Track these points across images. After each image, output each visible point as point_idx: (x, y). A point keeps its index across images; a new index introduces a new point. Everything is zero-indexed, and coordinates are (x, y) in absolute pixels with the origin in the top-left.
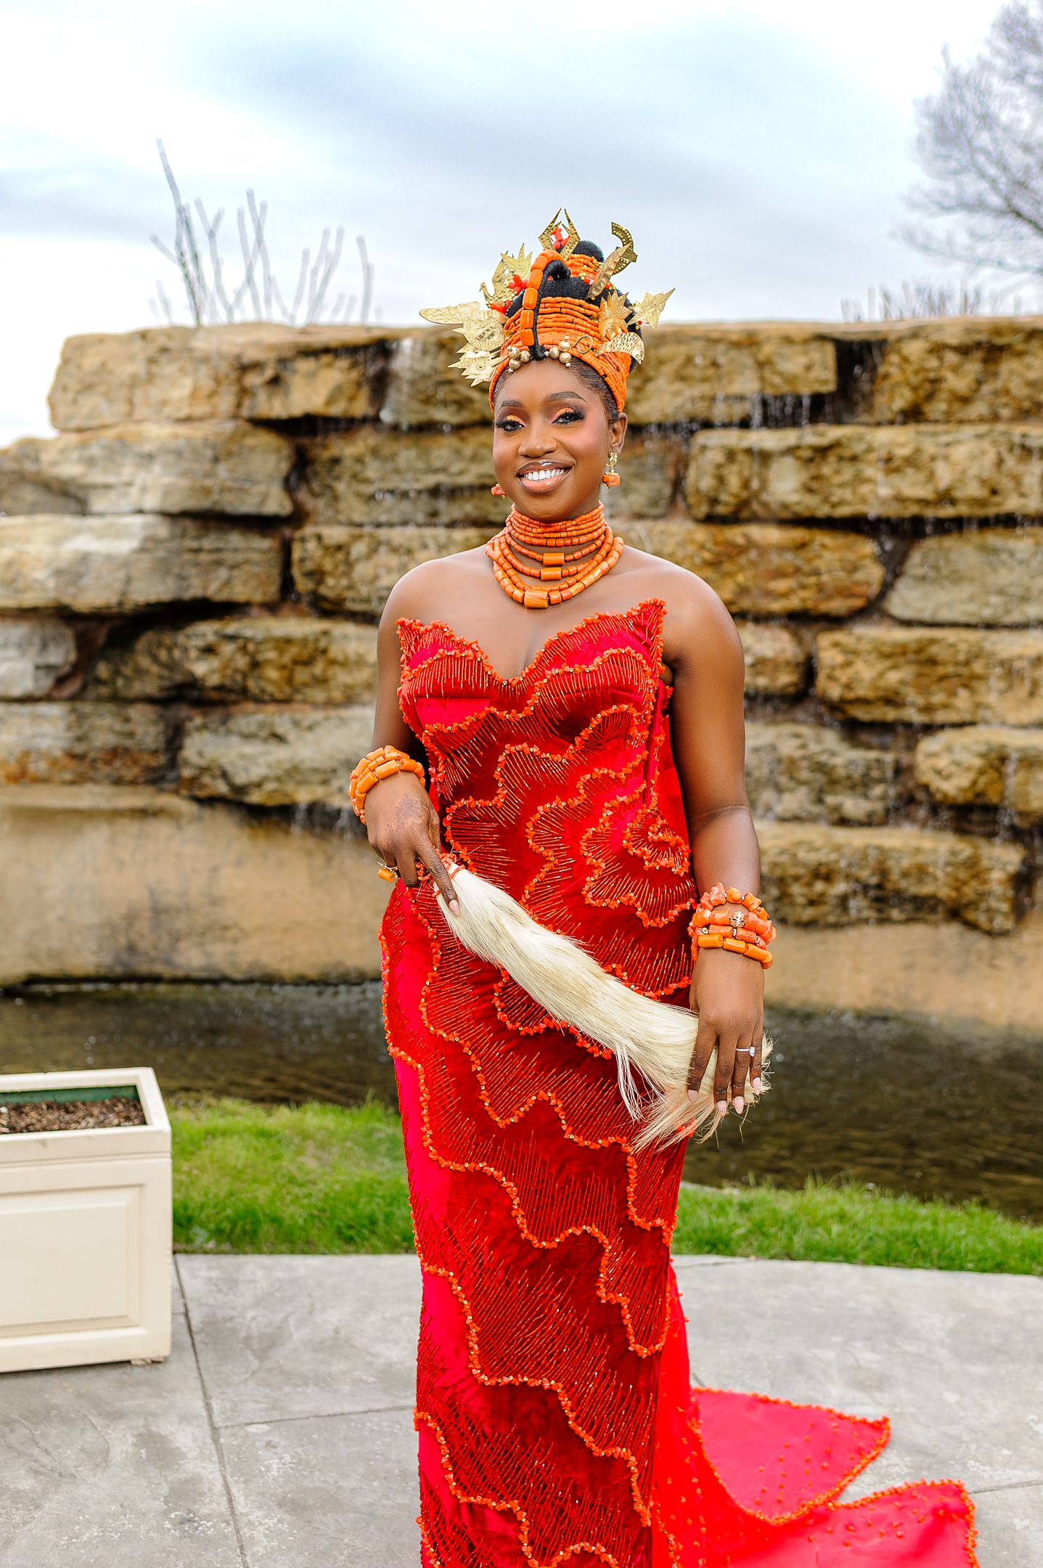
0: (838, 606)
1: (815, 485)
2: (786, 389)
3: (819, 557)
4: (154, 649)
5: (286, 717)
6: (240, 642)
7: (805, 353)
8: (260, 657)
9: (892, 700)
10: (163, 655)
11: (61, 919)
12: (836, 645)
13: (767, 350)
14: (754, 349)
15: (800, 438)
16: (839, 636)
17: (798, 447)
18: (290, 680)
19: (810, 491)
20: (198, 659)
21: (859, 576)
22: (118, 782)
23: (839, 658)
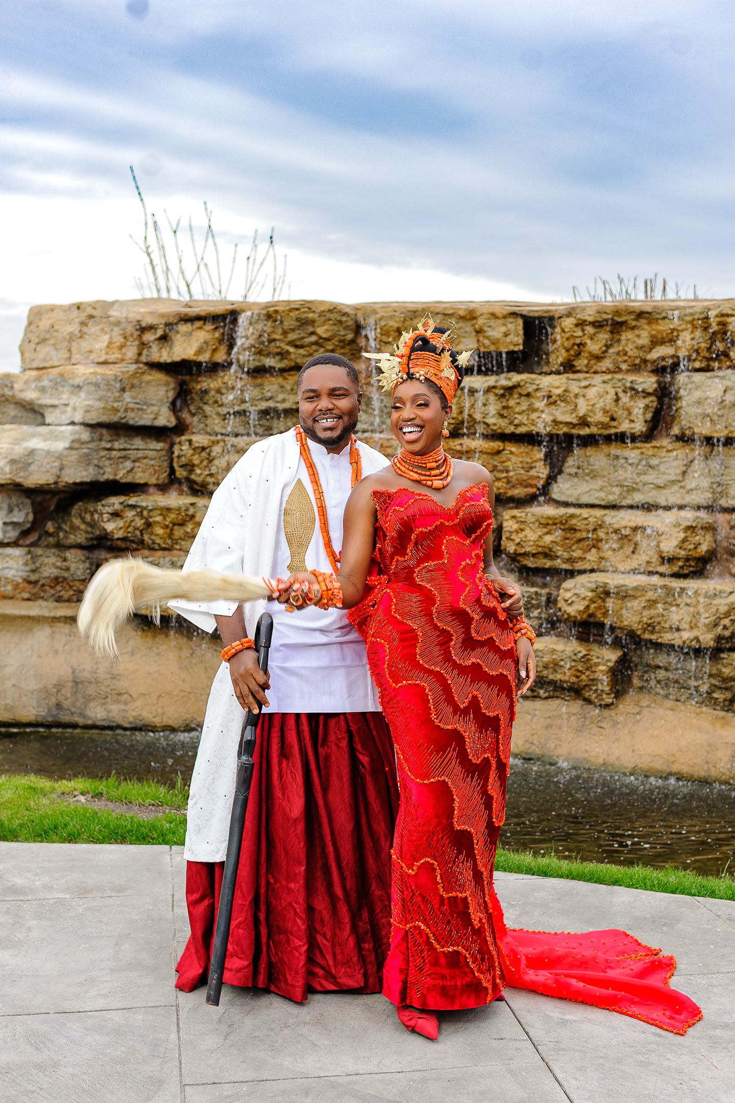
0: (519, 492)
1: (505, 412)
2: (492, 348)
3: (509, 460)
4: (83, 515)
5: (167, 559)
6: (139, 510)
7: (505, 325)
8: (151, 520)
9: (548, 554)
10: (88, 517)
11: (14, 685)
12: (514, 517)
13: (481, 321)
14: (475, 321)
15: (497, 381)
16: (515, 512)
17: (494, 387)
18: (170, 535)
19: (502, 416)
20: (109, 521)
21: (533, 473)
22: (59, 600)
23: (515, 526)
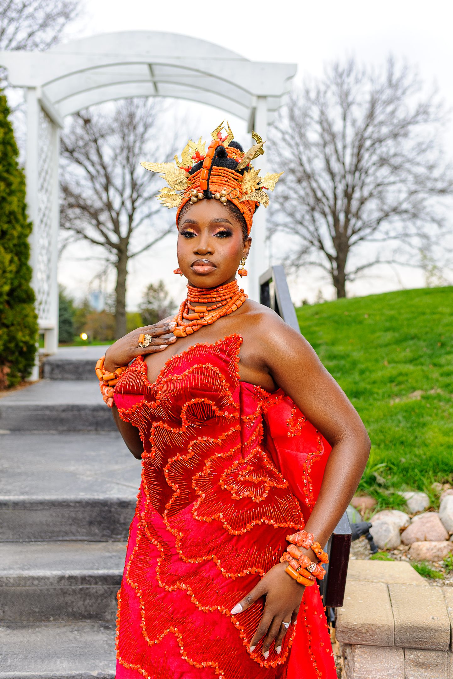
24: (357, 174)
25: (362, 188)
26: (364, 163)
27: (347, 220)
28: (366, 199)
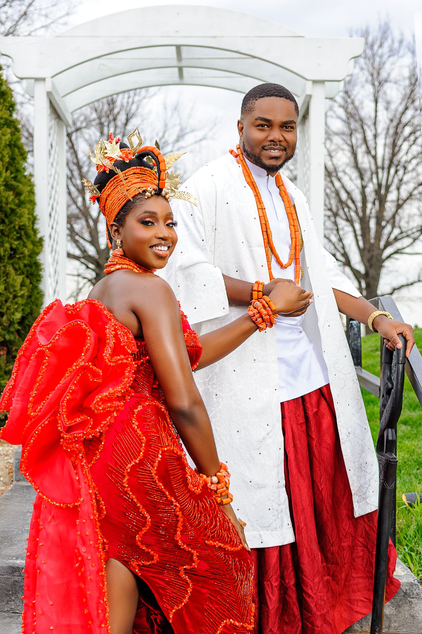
24: (392, 171)
25: (398, 189)
26: (402, 157)
27: (380, 228)
28: (405, 201)
